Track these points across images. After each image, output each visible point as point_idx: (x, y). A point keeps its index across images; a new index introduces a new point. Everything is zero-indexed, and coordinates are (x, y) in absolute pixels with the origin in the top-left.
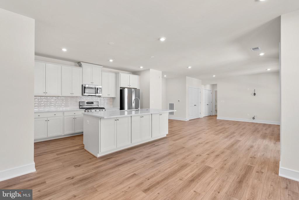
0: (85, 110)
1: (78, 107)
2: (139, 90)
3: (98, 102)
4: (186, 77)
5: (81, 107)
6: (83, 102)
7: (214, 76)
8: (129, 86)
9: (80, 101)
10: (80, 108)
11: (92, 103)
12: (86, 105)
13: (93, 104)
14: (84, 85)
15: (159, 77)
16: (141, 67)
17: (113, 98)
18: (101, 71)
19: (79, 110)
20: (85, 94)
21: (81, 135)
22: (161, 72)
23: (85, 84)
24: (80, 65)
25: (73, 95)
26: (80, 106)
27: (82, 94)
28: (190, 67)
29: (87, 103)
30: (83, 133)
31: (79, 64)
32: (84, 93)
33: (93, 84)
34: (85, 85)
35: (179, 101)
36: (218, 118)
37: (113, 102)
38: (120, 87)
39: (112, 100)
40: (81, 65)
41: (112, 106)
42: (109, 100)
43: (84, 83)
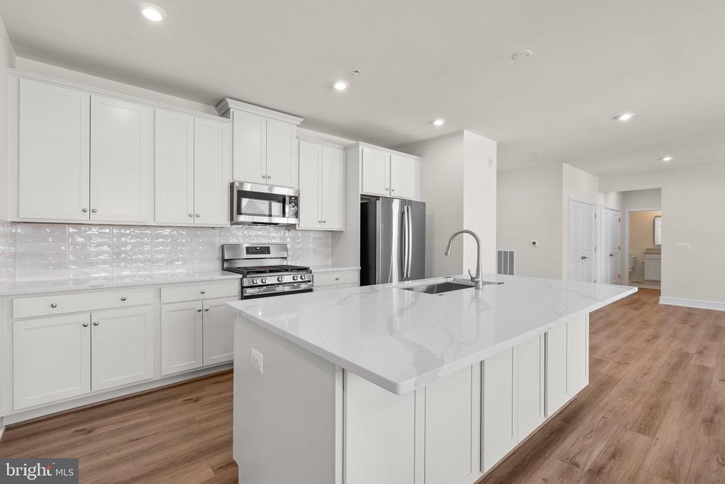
0: (241, 276)
1: (217, 265)
2: (424, 204)
3: (284, 247)
4: (564, 164)
5: (226, 265)
6: (235, 247)
7: (667, 159)
8: (388, 191)
9: (223, 242)
10: (223, 269)
11: (266, 250)
12: (245, 256)
13: (269, 253)
14: (237, 184)
15: (490, 161)
16: (438, 123)
17: (335, 234)
18: (298, 138)
19: (219, 276)
20: (242, 218)
21: (224, 375)
22: (496, 143)
23: (241, 180)
24: (225, 113)
25: (198, 222)
26: (224, 260)
27: (232, 219)
28: (625, 117)
29: (250, 250)
30: (232, 364)
31: (221, 107)
32: (239, 213)
33: (269, 182)
34: (242, 184)
35: (534, 243)
36: (664, 300)
37: (334, 245)
38: (361, 192)
39: (330, 241)
40: (229, 109)
41: (330, 262)
42: (320, 238)
43: (238, 178)
